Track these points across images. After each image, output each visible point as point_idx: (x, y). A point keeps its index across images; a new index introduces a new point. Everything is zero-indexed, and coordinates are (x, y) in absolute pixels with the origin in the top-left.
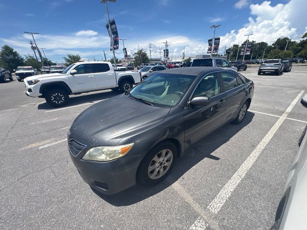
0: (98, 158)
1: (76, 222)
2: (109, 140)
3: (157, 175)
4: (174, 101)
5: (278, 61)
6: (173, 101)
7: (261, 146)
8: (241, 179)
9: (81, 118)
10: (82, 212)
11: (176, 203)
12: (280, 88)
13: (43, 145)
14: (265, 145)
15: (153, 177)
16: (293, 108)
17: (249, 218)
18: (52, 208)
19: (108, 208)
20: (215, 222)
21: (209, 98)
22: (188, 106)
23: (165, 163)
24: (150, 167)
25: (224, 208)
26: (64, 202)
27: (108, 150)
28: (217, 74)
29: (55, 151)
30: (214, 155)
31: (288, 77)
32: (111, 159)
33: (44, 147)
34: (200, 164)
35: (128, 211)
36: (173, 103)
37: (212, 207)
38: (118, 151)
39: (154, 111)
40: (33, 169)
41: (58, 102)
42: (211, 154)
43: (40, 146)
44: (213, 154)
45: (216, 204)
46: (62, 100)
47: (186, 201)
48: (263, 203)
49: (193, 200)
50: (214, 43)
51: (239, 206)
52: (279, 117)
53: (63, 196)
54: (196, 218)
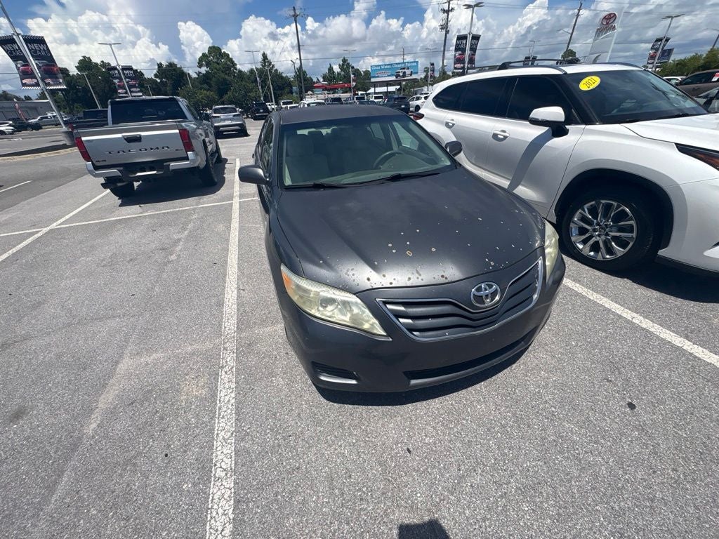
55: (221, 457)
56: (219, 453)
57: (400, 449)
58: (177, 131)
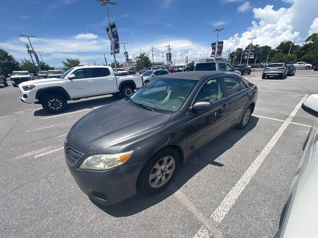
0: (96, 167)
1: (73, 235)
2: (108, 147)
3: (158, 184)
4: (176, 107)
5: (282, 65)
6: (174, 107)
7: (266, 151)
8: (245, 186)
9: (78, 125)
10: (80, 224)
11: (179, 213)
12: (284, 92)
13: (39, 154)
14: (270, 150)
15: (154, 185)
16: (297, 113)
17: (254, 226)
18: (47, 221)
19: (107, 220)
20: (218, 232)
21: (211, 103)
22: (190, 111)
23: (166, 170)
24: (151, 175)
25: (228, 217)
26: (60, 214)
27: (106, 158)
28: (219, 79)
29: (51, 160)
30: (218, 162)
31: (292, 81)
32: (110, 168)
33: (39, 156)
34: (203, 171)
35: (128, 222)
36: (175, 108)
37: (216, 216)
38: (117, 159)
39: (155, 117)
40: (28, 179)
41: (56, 108)
42: (215, 161)
43: (36, 155)
44: (216, 160)
45: (220, 212)
46: (60, 106)
47: (189, 210)
48: (268, 211)
49: (196, 209)
50: (218, 47)
51: (243, 214)
52: (283, 121)
53: (59, 207)
54: (199, 227)
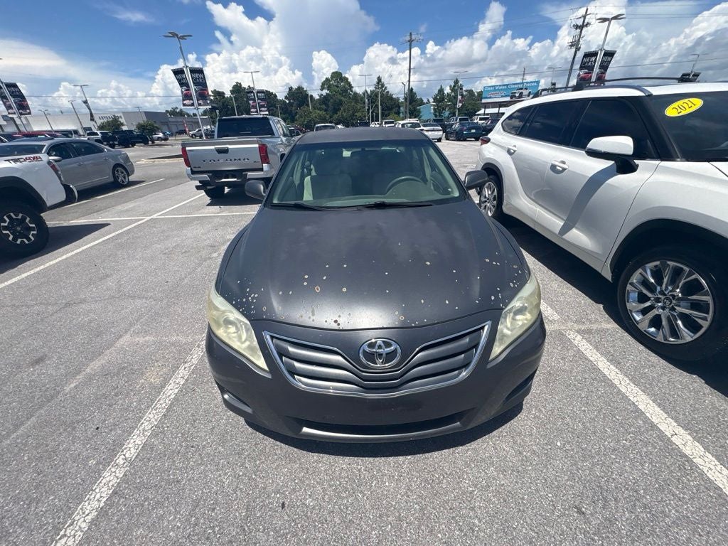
50: (193, 81)
55: (130, 446)
56: (132, 441)
57: (275, 500)
58: (257, 146)
